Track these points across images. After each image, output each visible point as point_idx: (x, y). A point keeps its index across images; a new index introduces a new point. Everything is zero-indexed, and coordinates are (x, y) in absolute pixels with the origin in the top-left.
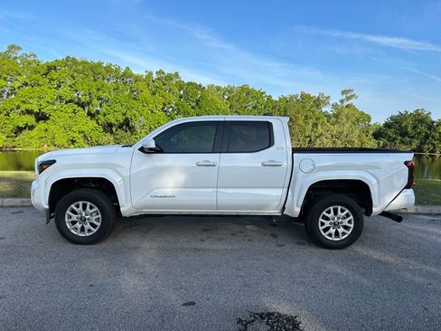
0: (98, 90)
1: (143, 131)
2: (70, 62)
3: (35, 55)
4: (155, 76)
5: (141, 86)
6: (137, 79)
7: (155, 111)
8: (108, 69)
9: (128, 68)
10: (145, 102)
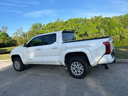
0: (77, 26)
1: (91, 35)
2: (70, 20)
3: (63, 20)
4: (94, 18)
5: (90, 22)
6: (88, 20)
7: (94, 29)
8: (80, 19)
9: (86, 18)
10: (91, 27)
